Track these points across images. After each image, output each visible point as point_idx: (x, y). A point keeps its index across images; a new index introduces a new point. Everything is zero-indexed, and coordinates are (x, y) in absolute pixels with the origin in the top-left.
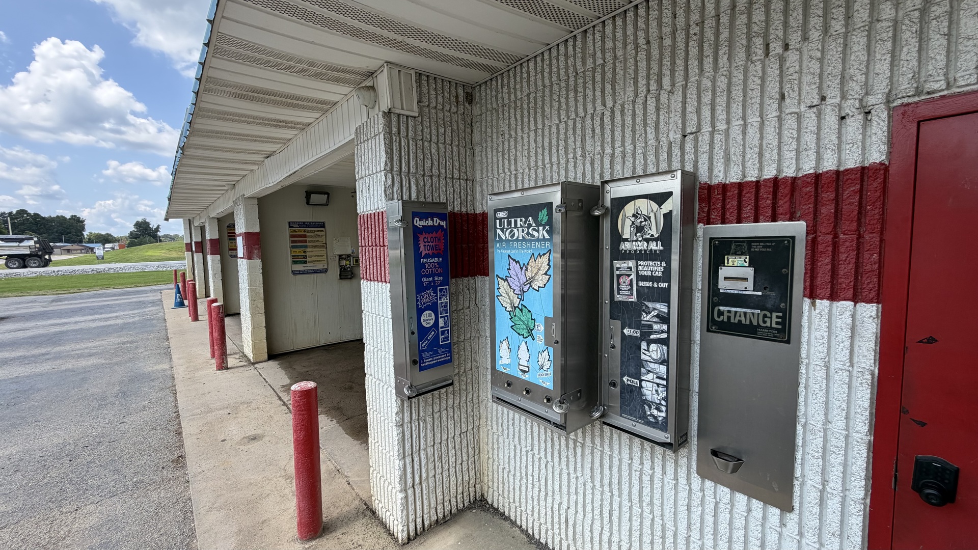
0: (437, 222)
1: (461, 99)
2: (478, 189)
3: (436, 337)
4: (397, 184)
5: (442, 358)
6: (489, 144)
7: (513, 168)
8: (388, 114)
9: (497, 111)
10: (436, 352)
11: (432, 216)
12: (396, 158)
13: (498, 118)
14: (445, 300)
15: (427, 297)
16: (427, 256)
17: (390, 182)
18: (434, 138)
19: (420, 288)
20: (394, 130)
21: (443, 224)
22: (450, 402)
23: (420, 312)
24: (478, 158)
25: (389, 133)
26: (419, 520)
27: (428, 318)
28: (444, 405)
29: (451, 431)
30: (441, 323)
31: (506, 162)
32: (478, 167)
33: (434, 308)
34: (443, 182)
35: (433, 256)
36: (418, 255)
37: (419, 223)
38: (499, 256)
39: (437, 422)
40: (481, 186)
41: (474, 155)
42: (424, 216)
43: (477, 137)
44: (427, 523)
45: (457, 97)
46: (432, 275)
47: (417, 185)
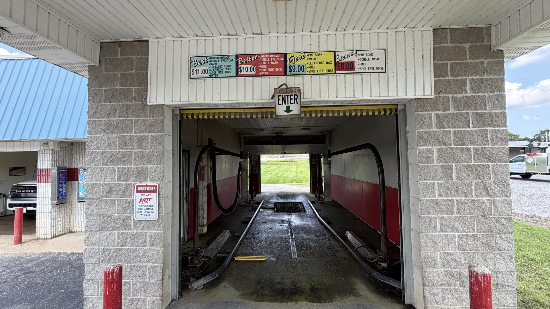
0: (64, 170)
1: (70, 145)
2: (73, 163)
3: (63, 193)
4: (54, 163)
5: (64, 197)
6: (77, 154)
7: (83, 160)
8: (52, 150)
9: (80, 148)
10: (62, 196)
11: (63, 169)
12: (54, 158)
13: (80, 150)
14: (65, 186)
15: (61, 185)
16: (61, 177)
17: (52, 163)
18: (63, 153)
19: (60, 183)
20: (54, 153)
21: (66, 171)
22: (64, 209)
23: (59, 188)
24: (73, 156)
25: (53, 154)
26: (54, 234)
27: (61, 189)
28: (62, 209)
29: (64, 215)
30: (64, 190)
31: (82, 159)
32: (73, 158)
33: (62, 187)
34: (64, 162)
35: (63, 177)
36: (59, 177)
37: (60, 171)
38: (80, 177)
39: (60, 213)
40: (74, 162)
41: (72, 156)
42: (61, 169)
43: (73, 152)
44: (56, 235)
45: (69, 145)
46: (62, 181)
47: (58, 163)
